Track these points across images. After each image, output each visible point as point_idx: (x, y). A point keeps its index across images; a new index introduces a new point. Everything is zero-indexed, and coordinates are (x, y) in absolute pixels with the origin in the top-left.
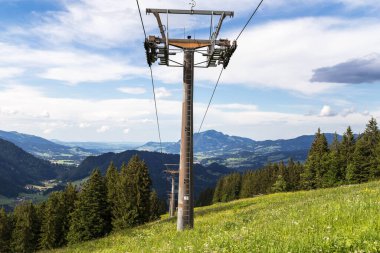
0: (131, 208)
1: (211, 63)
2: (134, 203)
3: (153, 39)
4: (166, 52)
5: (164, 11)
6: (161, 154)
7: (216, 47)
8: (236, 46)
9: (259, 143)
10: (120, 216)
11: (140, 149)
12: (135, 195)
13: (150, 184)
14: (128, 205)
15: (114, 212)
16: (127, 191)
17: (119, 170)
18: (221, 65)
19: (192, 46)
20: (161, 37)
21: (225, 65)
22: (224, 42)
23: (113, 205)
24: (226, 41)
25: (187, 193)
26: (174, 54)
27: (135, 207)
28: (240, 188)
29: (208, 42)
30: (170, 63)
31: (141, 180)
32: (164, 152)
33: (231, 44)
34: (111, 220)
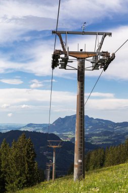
0: (20, 175)
1: (95, 67)
2: (23, 172)
3: (58, 52)
4: (66, 61)
5: (64, 33)
6: (39, 133)
7: (101, 57)
8: (114, 57)
9: (118, 124)
10: (12, 182)
11: (22, 130)
12: (24, 165)
13: (35, 157)
14: (18, 173)
15: (7, 179)
16: (17, 162)
17: (10, 146)
18: (103, 69)
19: (83, 56)
20: (62, 50)
21: (105, 69)
22: (106, 54)
23: (6, 173)
24: (107, 52)
25: (80, 157)
26: (72, 62)
27: (24, 175)
28: (104, 160)
29: (94, 53)
30: (67, 67)
31: (28, 153)
32: (41, 131)
33: (111, 55)
34: (4, 185)
